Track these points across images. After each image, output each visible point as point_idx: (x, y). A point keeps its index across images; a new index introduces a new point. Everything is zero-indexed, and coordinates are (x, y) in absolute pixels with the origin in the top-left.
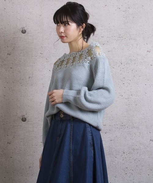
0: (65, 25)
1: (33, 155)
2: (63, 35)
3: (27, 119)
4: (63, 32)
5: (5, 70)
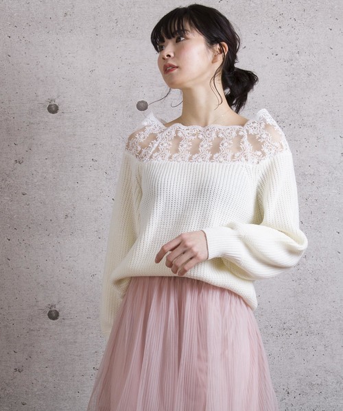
1: (74, 398)
2: (171, 62)
3: (60, 313)
4: (172, 55)
5: (8, 199)
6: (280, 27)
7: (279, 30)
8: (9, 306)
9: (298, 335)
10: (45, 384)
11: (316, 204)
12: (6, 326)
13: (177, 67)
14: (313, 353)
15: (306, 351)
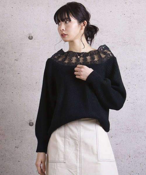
0: (66, 23)
2: (64, 32)
3: (34, 123)
4: (64, 29)
5: (12, 75)
6: (126, 3)
7: (126, 4)
8: (13, 121)
9: (134, 132)
10: (28, 153)
11: (141, 77)
12: (11, 129)
13: (67, 35)
14: (140, 140)
15: (137, 139)
